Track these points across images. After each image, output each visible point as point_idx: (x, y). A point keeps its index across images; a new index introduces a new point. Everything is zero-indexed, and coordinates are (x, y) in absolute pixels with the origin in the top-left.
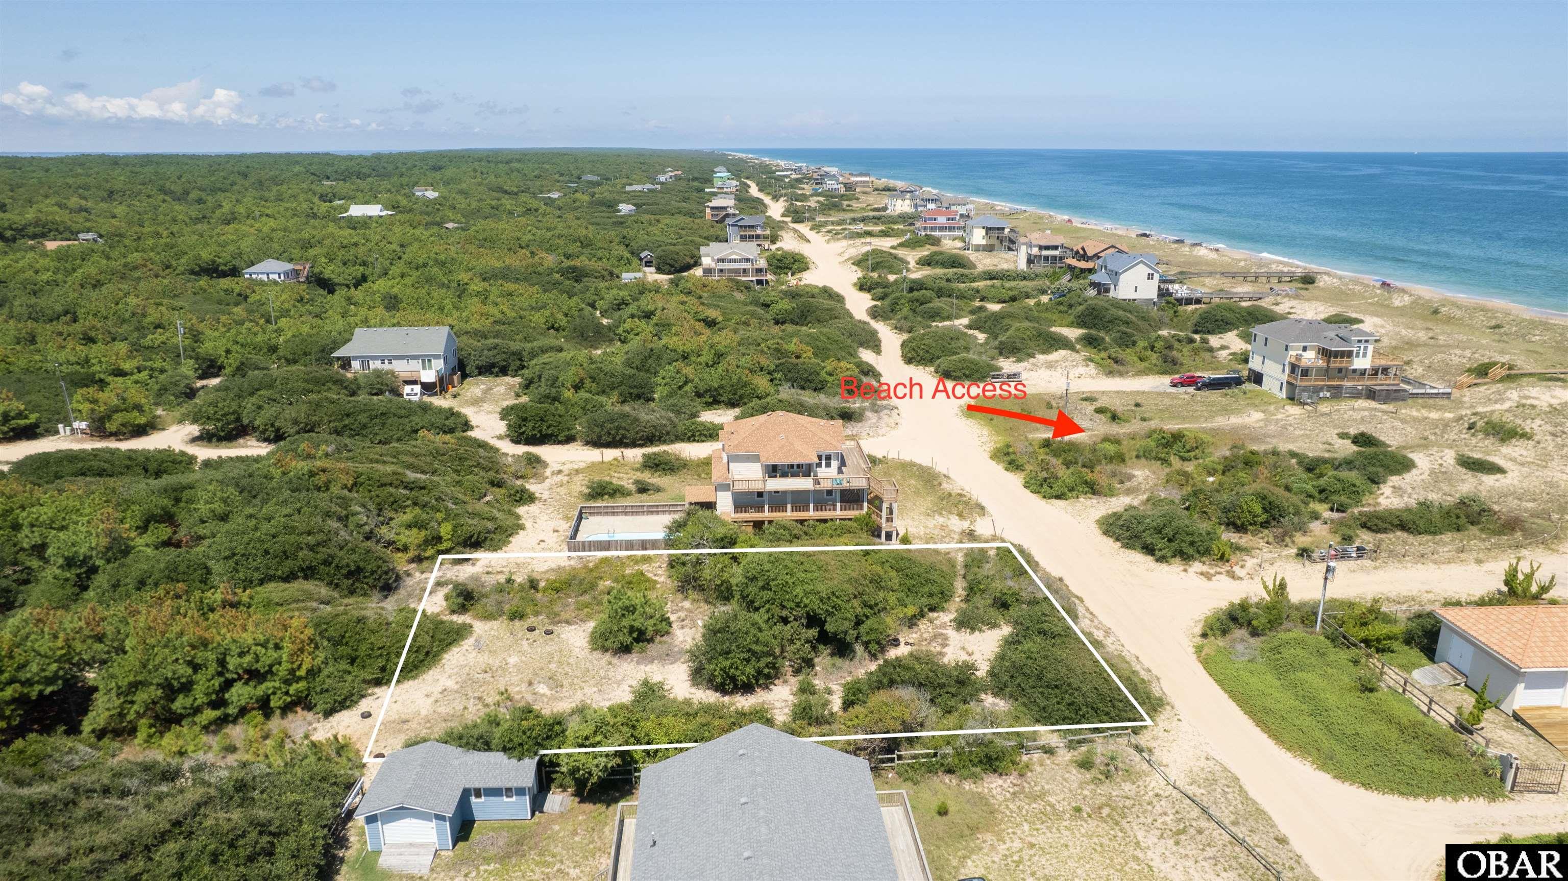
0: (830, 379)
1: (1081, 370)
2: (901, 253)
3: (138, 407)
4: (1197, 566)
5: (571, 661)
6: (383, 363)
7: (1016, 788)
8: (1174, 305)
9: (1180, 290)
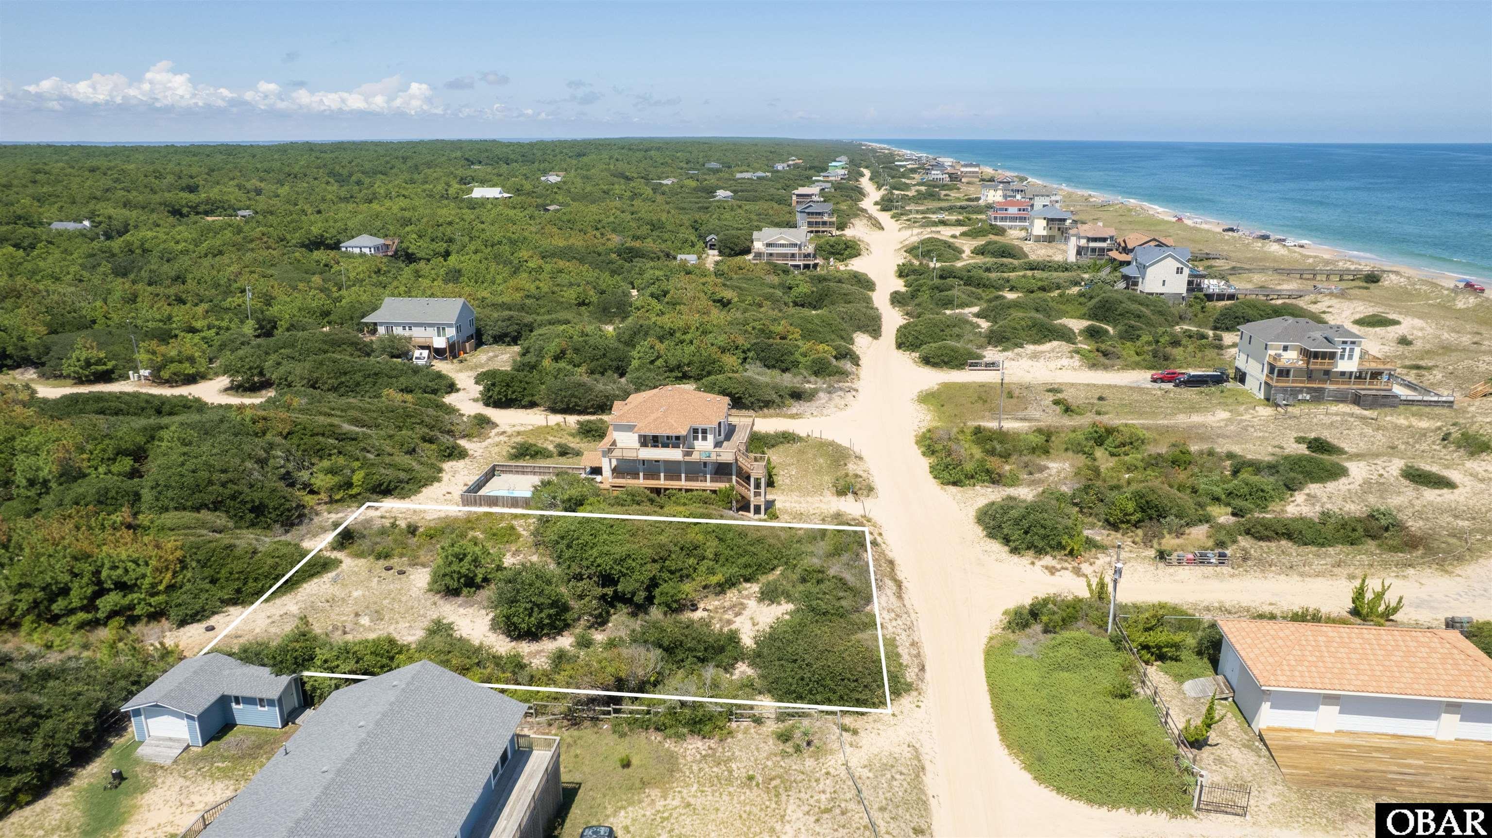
0: (802, 360)
1: (1065, 361)
2: (958, 242)
3: (191, 360)
4: (1048, 560)
5: (404, 599)
6: (404, 328)
7: (710, 752)
8: (1202, 300)
9: (1212, 285)
